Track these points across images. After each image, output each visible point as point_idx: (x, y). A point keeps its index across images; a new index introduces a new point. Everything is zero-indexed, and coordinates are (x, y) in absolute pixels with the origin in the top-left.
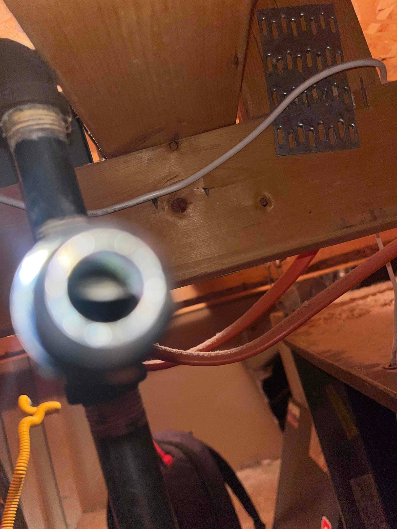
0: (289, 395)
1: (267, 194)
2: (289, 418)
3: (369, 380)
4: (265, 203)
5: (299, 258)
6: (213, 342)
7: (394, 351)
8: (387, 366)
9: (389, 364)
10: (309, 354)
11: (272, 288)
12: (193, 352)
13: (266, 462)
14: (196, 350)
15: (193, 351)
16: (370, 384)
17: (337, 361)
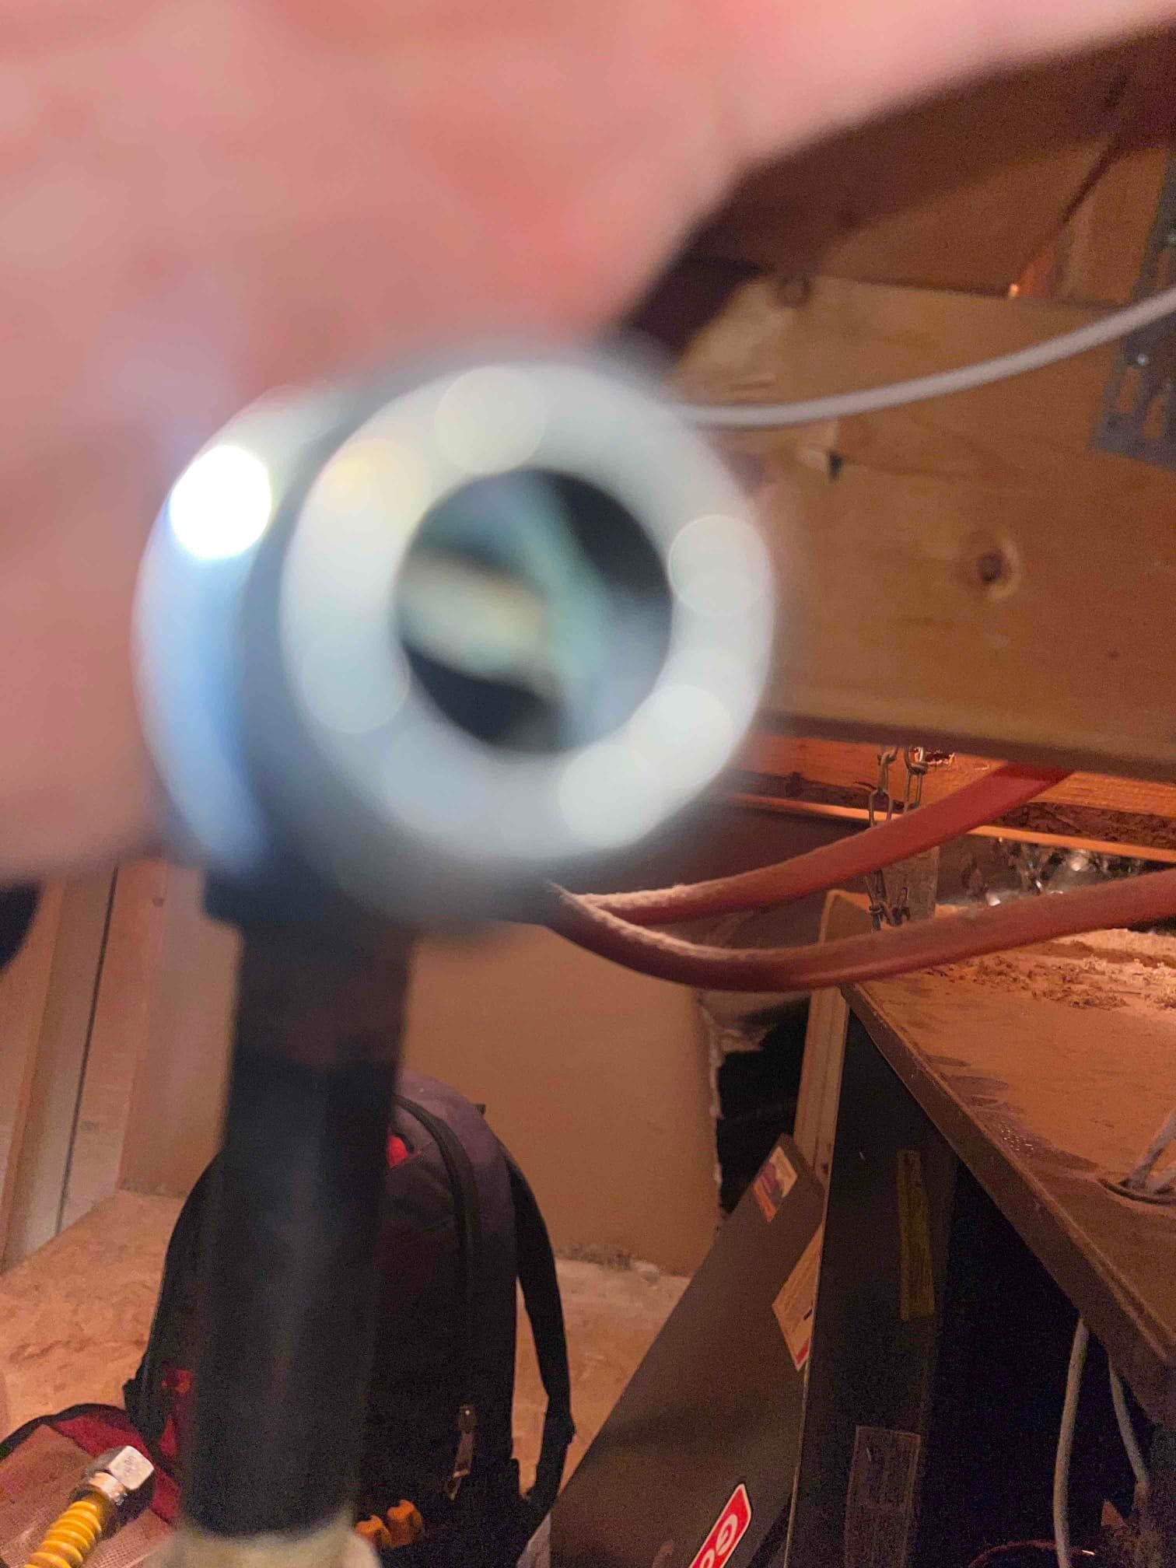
0: (784, 1124)
1: (1011, 552)
2: (759, 1186)
3: (1049, 1197)
4: (991, 571)
5: (999, 773)
6: (656, 903)
7: (1155, 1148)
8: (1114, 1181)
9: (1123, 1179)
10: (899, 1046)
11: (891, 826)
12: (591, 908)
13: (644, 1267)
14: (599, 904)
15: (591, 902)
16: (1043, 1209)
17: (973, 1101)
